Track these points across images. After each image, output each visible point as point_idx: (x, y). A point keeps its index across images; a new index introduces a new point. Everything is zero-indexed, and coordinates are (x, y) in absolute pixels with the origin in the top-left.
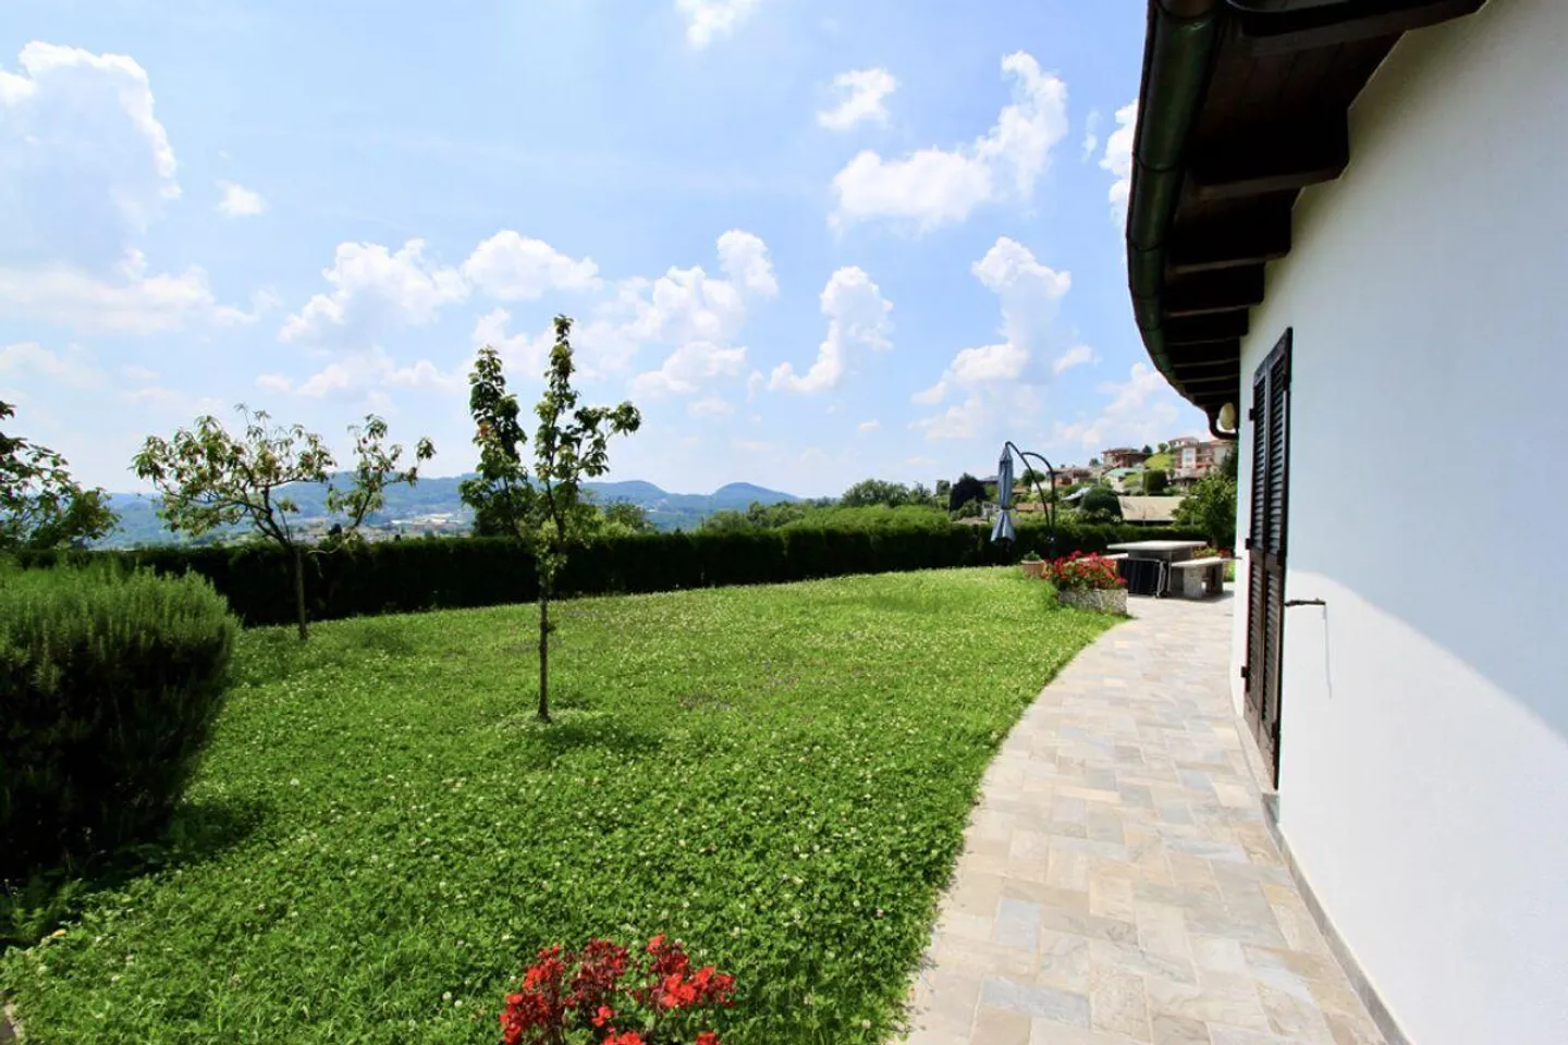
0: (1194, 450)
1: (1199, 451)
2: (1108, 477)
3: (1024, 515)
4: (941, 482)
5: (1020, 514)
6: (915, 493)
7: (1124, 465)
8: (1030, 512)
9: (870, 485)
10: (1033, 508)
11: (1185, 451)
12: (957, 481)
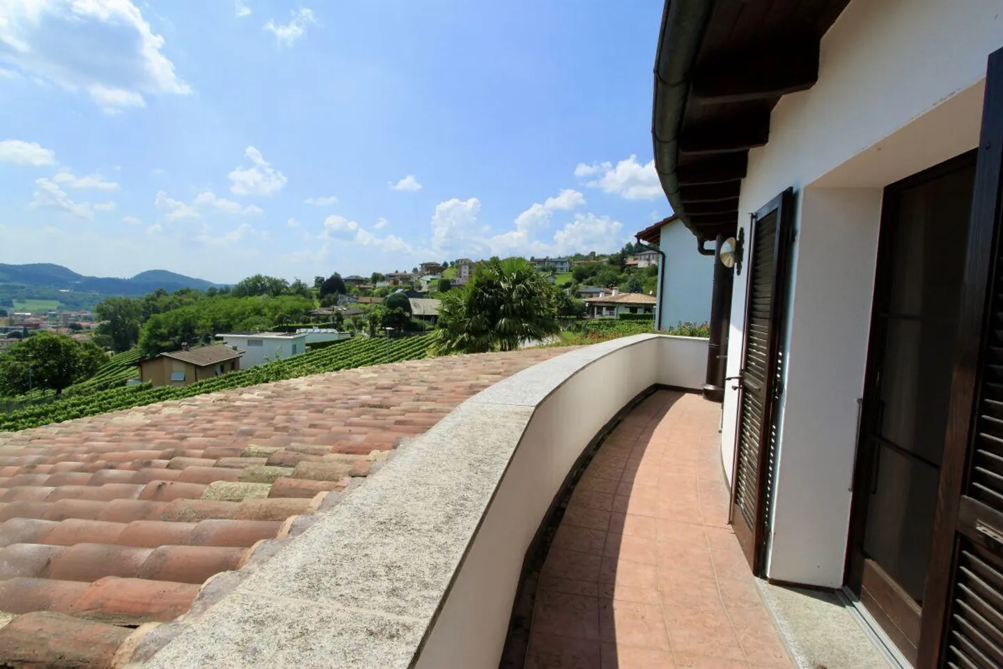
0: (467, 267)
1: (470, 268)
2: (421, 281)
3: (362, 305)
4: (318, 278)
5: (360, 305)
6: (295, 286)
7: (431, 274)
8: (366, 303)
9: (258, 279)
10: (369, 301)
11: (463, 267)
12: (328, 278)
